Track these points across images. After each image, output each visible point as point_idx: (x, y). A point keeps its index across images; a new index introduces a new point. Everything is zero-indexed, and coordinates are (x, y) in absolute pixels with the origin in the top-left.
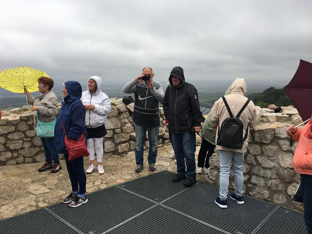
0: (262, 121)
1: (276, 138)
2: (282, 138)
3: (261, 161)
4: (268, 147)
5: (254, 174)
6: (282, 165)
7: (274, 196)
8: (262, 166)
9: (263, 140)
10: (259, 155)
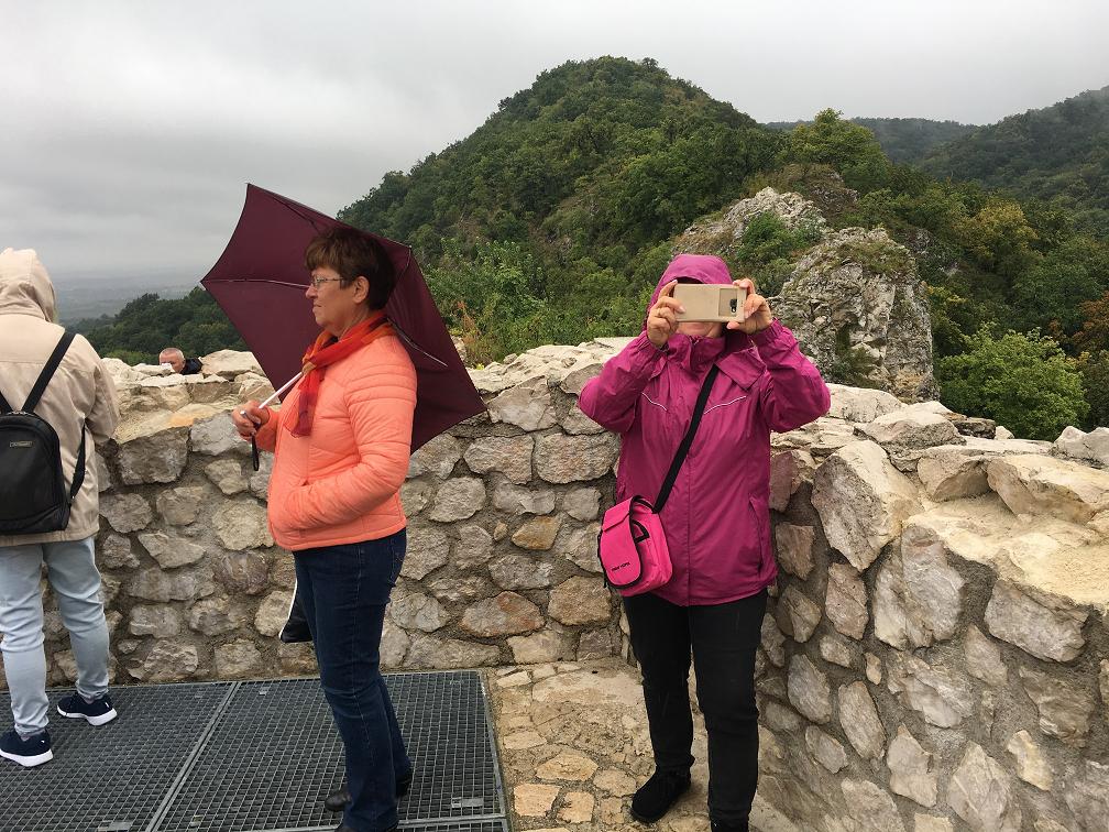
0: (139, 407)
1: (195, 461)
2: (216, 453)
3: (157, 547)
4: (174, 493)
5: (138, 601)
6: (230, 544)
7: (219, 653)
8: (163, 566)
9: (153, 472)
10: (148, 528)
